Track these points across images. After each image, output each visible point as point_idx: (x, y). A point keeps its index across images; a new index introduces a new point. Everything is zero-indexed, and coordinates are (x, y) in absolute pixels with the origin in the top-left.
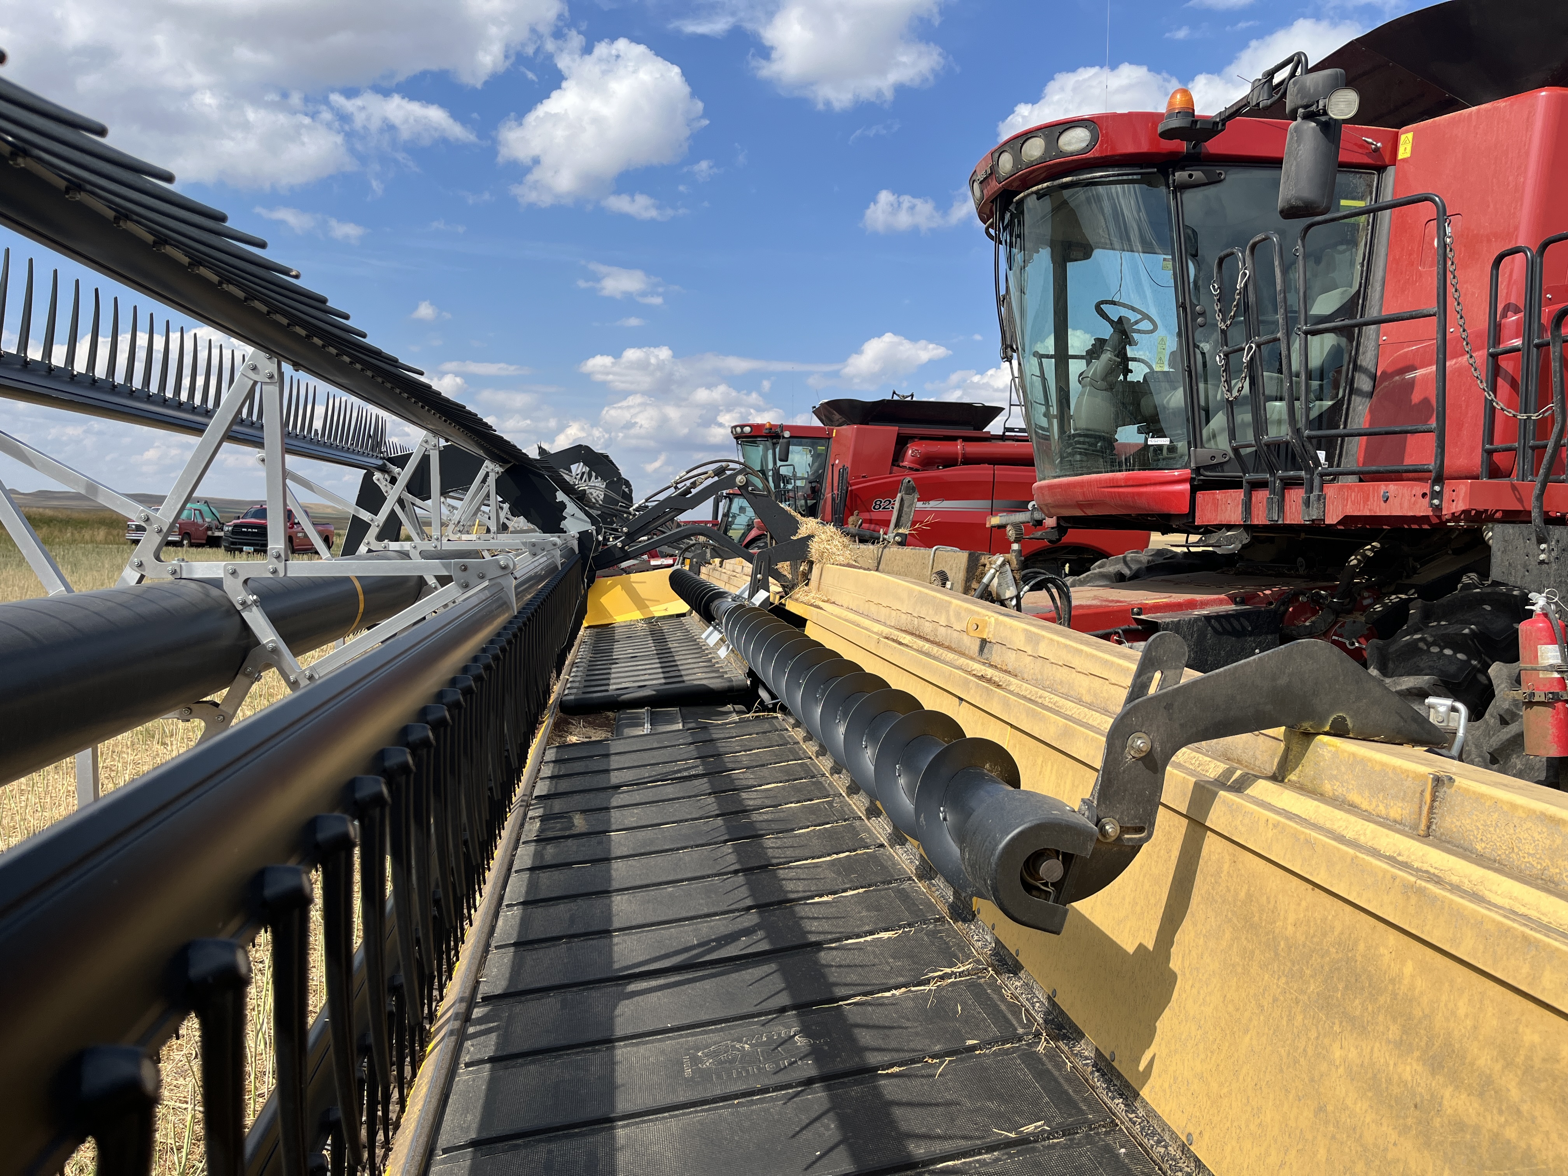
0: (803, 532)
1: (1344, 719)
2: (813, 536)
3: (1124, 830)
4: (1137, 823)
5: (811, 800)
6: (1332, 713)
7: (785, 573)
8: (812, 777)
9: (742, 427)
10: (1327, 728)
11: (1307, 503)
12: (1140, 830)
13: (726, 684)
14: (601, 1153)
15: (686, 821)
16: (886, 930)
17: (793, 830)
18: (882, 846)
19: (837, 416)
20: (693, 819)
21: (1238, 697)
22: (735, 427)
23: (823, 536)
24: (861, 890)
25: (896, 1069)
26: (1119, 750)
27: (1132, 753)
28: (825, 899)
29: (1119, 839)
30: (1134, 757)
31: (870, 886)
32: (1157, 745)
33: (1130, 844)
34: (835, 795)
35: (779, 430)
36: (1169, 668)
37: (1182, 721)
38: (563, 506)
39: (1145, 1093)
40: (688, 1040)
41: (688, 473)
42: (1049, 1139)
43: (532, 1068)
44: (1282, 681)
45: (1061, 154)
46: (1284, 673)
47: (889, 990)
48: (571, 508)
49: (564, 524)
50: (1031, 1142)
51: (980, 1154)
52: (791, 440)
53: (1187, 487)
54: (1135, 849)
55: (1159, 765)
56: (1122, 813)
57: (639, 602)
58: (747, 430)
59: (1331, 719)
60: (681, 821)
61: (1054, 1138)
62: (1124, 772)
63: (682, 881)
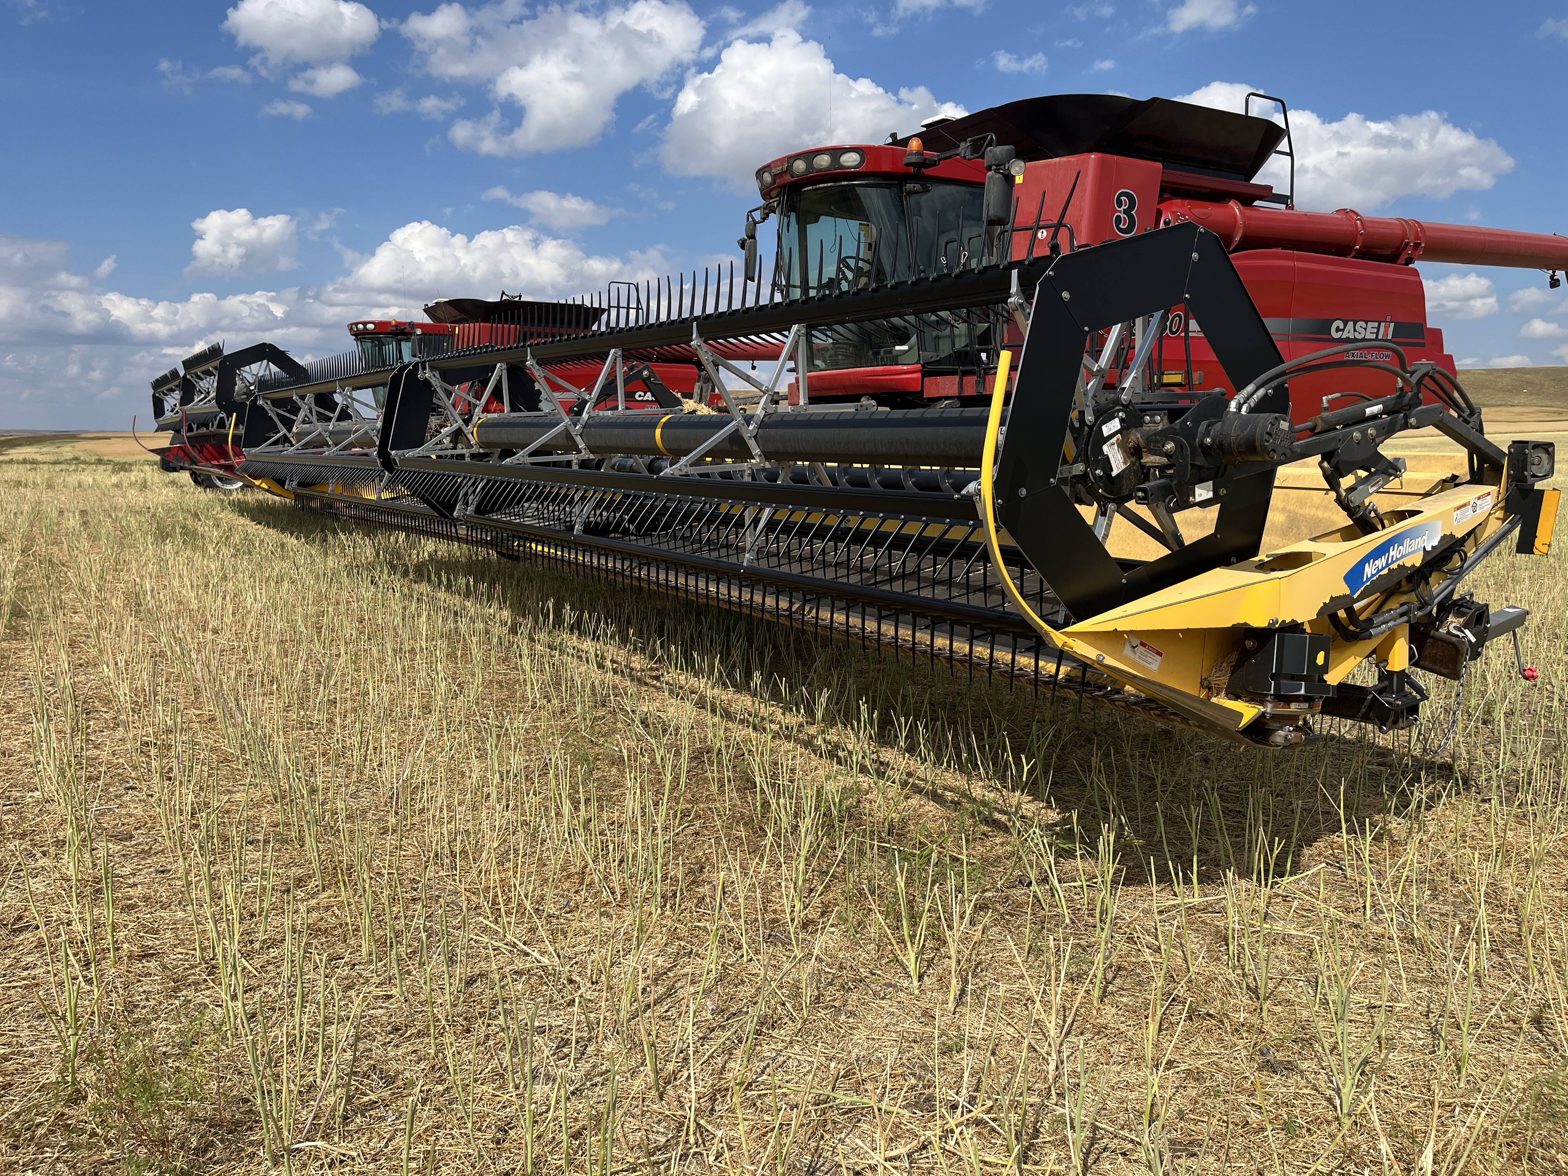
35: (408, 329)
45: (842, 167)
53: (918, 375)
58: (371, 326)
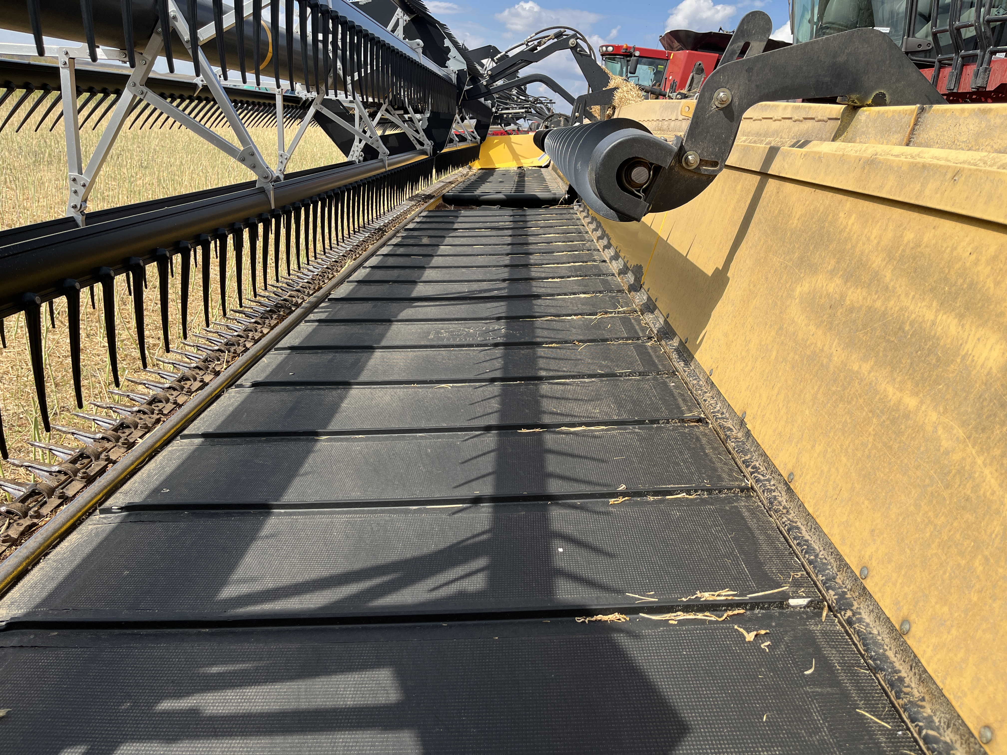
0: (612, 85)
1: (884, 95)
2: (618, 88)
3: (703, 162)
4: (713, 158)
5: (573, 242)
6: (876, 89)
7: (596, 115)
8: (580, 233)
9: (607, 46)
10: (870, 102)
11: (977, 74)
12: (715, 164)
13: (552, 196)
14: (362, 360)
15: (490, 245)
16: (584, 293)
17: (553, 252)
18: (604, 261)
19: (676, 44)
20: (494, 245)
21: (805, 68)
22: (602, 46)
23: (625, 89)
24: (580, 278)
25: (554, 345)
26: (707, 100)
27: (716, 103)
28: (556, 280)
29: (698, 168)
30: (717, 107)
31: (586, 276)
32: (736, 100)
33: (706, 173)
34: (589, 241)
35: (632, 50)
36: (756, 40)
37: (758, 83)
38: (448, 50)
39: (697, 356)
40: (439, 325)
41: (536, 34)
42: (629, 376)
43: (343, 327)
44: (841, 59)
46: (844, 53)
47: (570, 315)
48: (454, 52)
49: (448, 63)
50: (617, 376)
51: (584, 378)
52: (640, 59)
54: (710, 178)
55: (735, 116)
56: (703, 149)
57: (516, 156)
58: (610, 49)
59: (874, 94)
60: (486, 245)
61: (633, 376)
62: (709, 118)
63: (472, 267)
